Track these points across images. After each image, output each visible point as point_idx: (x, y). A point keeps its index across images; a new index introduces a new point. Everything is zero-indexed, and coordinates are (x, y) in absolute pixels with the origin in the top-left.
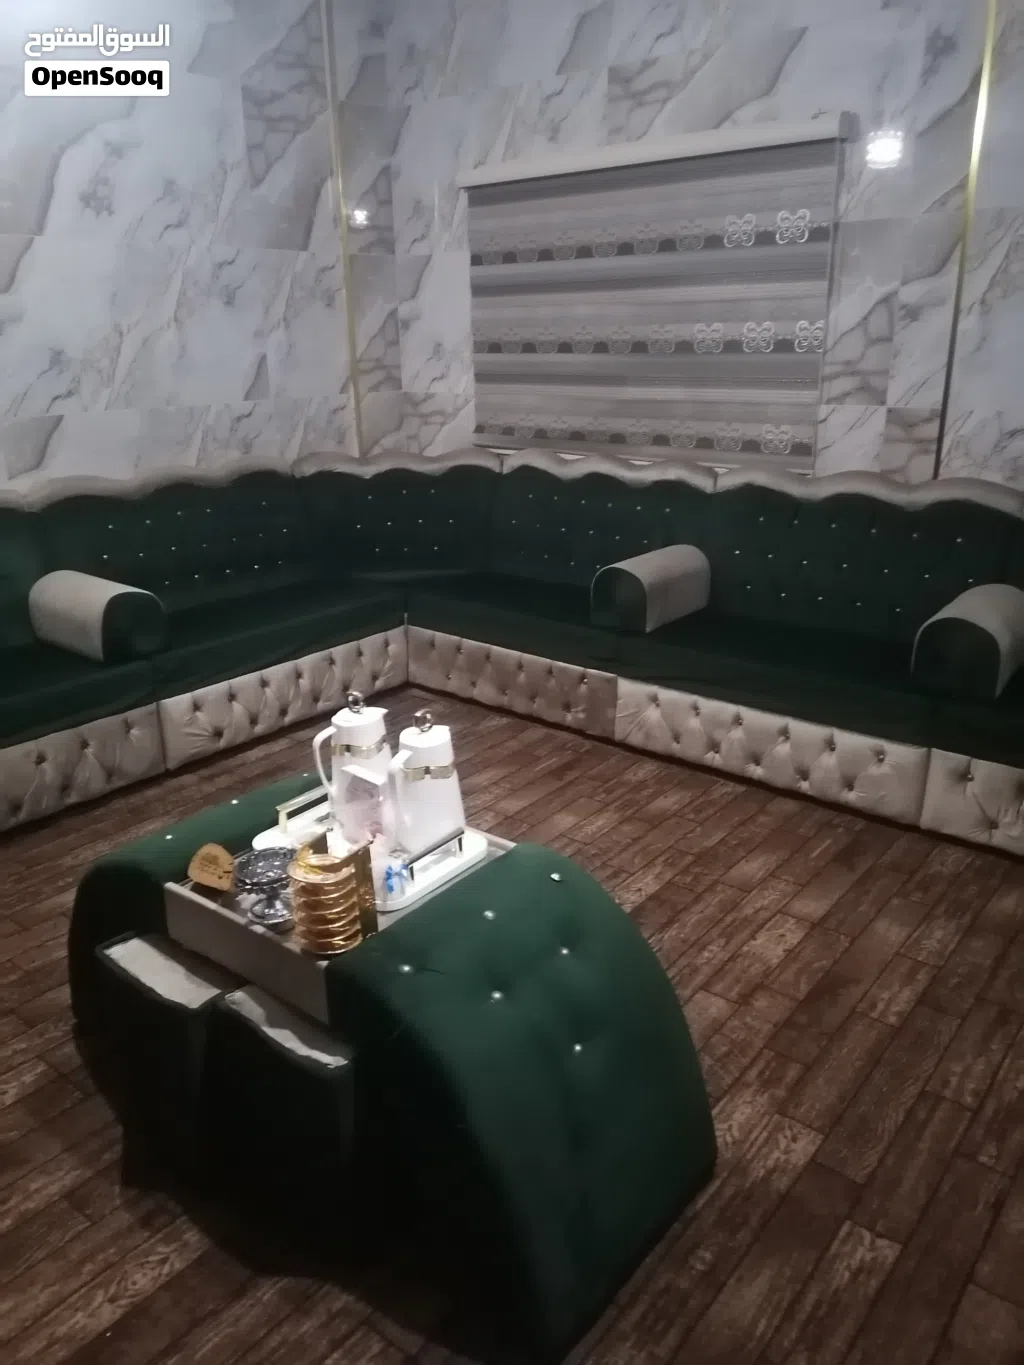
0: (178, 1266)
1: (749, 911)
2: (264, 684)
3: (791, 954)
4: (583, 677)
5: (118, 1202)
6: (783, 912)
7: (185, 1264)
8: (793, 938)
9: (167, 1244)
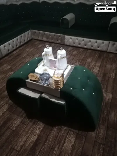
0: (41, 129)
1: (91, 66)
2: (13, 41)
3: (99, 71)
4: (60, 35)
5: (29, 122)
6: (95, 66)
7: (42, 128)
8: (98, 69)
9: (39, 126)
